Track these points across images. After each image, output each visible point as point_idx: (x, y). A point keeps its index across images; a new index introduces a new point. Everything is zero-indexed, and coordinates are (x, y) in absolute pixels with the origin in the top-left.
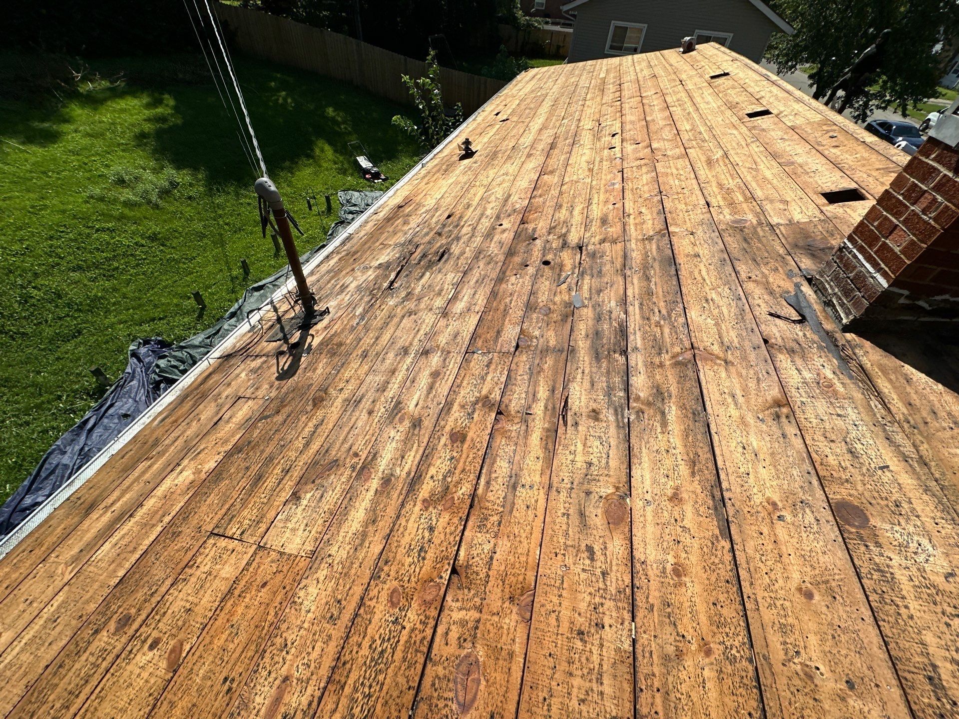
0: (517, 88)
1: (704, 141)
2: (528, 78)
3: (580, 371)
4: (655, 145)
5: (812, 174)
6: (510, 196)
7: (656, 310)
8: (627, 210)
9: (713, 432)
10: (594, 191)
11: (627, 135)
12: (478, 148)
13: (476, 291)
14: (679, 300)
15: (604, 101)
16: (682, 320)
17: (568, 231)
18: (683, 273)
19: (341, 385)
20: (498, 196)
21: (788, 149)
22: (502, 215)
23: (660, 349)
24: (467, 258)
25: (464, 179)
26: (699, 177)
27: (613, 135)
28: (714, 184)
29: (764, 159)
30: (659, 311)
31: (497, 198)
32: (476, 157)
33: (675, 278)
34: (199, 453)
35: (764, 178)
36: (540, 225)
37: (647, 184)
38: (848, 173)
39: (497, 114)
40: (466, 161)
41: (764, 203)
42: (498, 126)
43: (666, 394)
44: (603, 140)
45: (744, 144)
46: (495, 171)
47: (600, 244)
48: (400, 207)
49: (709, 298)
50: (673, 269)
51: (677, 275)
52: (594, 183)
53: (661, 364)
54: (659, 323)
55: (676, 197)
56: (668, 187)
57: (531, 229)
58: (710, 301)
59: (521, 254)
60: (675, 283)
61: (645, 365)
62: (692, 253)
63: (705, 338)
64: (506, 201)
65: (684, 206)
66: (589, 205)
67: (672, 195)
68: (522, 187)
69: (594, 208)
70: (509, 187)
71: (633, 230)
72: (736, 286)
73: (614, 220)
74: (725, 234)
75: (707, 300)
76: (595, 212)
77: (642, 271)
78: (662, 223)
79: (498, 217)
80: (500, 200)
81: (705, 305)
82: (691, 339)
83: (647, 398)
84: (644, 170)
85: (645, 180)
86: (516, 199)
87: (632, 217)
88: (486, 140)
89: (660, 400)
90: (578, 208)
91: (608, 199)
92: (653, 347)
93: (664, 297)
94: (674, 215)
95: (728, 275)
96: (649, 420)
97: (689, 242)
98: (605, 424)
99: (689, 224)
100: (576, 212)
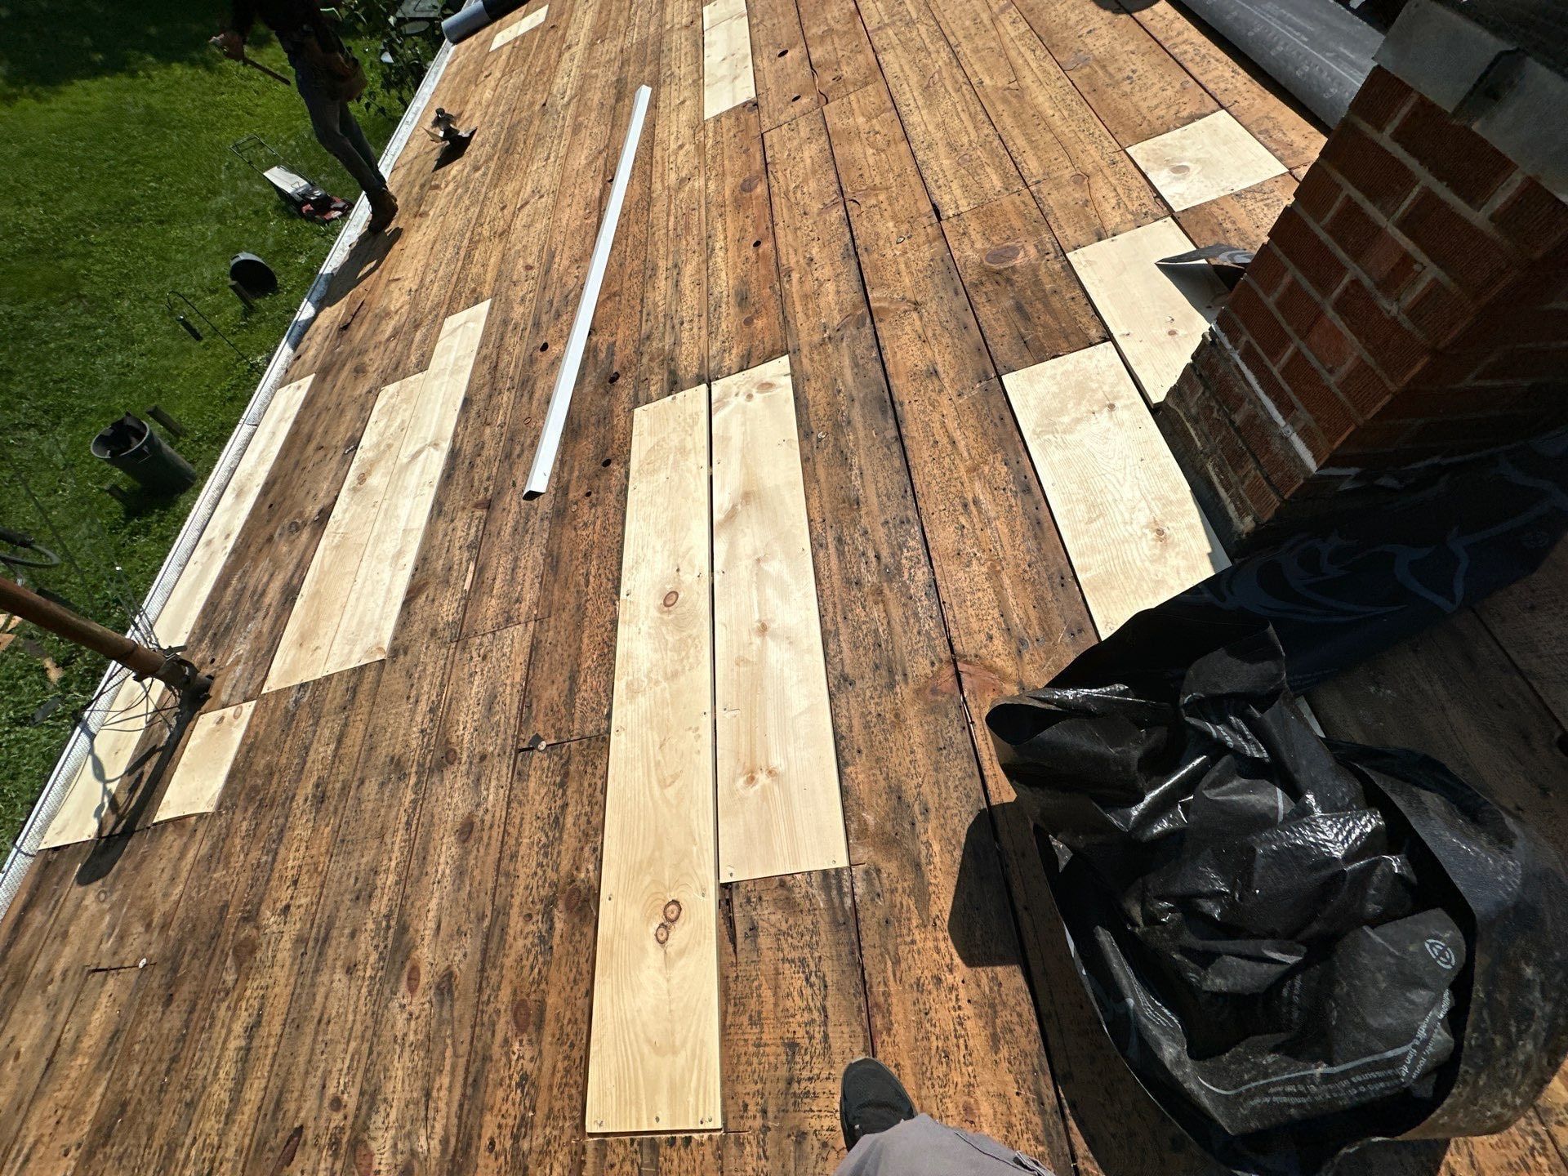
1: (910, 23)
4: (817, 54)
5: (1126, 87)
6: (552, 255)
7: (871, 554)
8: (782, 261)
9: (1019, 905)
10: (714, 212)
11: (758, 36)
12: (475, 123)
13: (516, 559)
14: (911, 514)
16: (922, 574)
17: (677, 343)
18: (912, 430)
19: (285, 895)
20: (530, 261)
21: (1073, 17)
22: (544, 318)
23: (891, 672)
24: (488, 463)
25: (456, 222)
26: (912, 133)
28: (942, 150)
29: (1029, 56)
30: (878, 557)
31: (529, 268)
32: (473, 151)
33: (896, 448)
34: (27, 1159)
35: (1039, 115)
36: (620, 335)
37: (814, 172)
38: (1194, 70)
40: (455, 168)
41: (1045, 188)
43: (916, 808)
45: (985, 17)
46: (516, 183)
47: (741, 370)
48: (345, 327)
49: (970, 497)
50: (891, 422)
51: (900, 438)
52: (712, 186)
53: (897, 716)
54: (879, 592)
55: (873, 201)
56: (854, 175)
57: (604, 348)
58: (972, 507)
59: (592, 429)
60: (897, 463)
61: (867, 726)
62: (922, 366)
63: (973, 620)
64: (547, 272)
65: (891, 224)
66: (709, 257)
67: (866, 196)
68: (574, 225)
69: (720, 264)
70: (549, 231)
71: (800, 316)
72: (1017, 453)
73: (761, 293)
74: (979, 299)
75: (965, 506)
76: (723, 276)
77: (831, 439)
78: (856, 285)
79: (537, 325)
80: (534, 273)
81: (963, 520)
82: (947, 631)
83: (880, 827)
84: (804, 132)
85: (808, 161)
86: (566, 263)
87: (795, 276)
88: (488, 94)
89: (907, 826)
90: (689, 270)
91: (743, 230)
92: (877, 667)
93: (883, 511)
94: (876, 256)
95: (997, 421)
96: (893, 891)
97: (913, 335)
98: (808, 920)
99: (907, 280)
100: (686, 282)
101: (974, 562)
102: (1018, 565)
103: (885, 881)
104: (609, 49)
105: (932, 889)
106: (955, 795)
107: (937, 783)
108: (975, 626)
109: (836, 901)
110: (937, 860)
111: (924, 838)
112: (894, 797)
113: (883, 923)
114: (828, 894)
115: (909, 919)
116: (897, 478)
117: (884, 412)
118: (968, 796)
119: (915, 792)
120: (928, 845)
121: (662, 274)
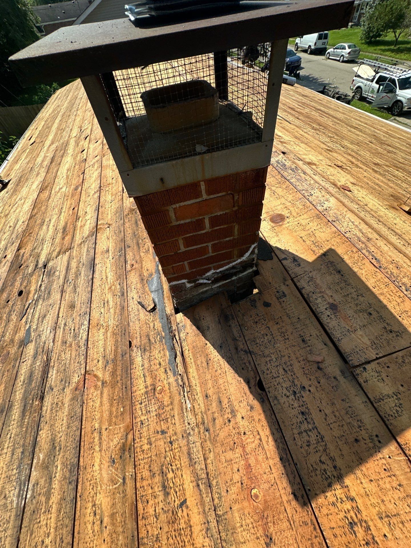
0: (46, 111)
2: (53, 100)
3: (9, 436)
6: (18, 221)
7: (73, 328)
8: (79, 214)
10: (65, 199)
11: (93, 137)
12: (12, 177)
14: (88, 310)
15: (87, 108)
16: (85, 337)
17: (42, 249)
18: (97, 275)
20: (11, 224)
22: (9, 246)
23: (65, 382)
27: (86, 138)
30: (74, 330)
31: (10, 227)
32: (9, 186)
33: (90, 282)
36: (27, 250)
37: (95, 181)
39: (30, 140)
42: (28, 151)
44: (80, 144)
46: (16, 196)
47: (56, 258)
49: (106, 300)
50: (92, 272)
51: (92, 279)
52: (67, 190)
53: (62, 403)
54: (71, 345)
55: (107, 189)
56: (105, 180)
57: (21, 254)
58: (106, 304)
59: (8, 288)
60: (89, 289)
61: (52, 410)
62: (105, 249)
63: (95, 354)
64: (15, 227)
65: (110, 197)
66: (60, 215)
67: (106, 187)
68: (27, 209)
69: (62, 218)
70: (20, 212)
71: (78, 234)
72: (123, 280)
73: (70, 227)
74: (126, 221)
75: (104, 304)
76: (61, 221)
77: (73, 282)
78: (95, 220)
79: (6, 249)
80: (11, 229)
81: (102, 311)
82: (86, 360)
83: (44, 460)
84: (96, 167)
85: (94, 177)
86: (21, 223)
87: (80, 219)
88: (18, 167)
89: (52, 458)
90: (53, 221)
91: (71, 204)
92: (62, 381)
93: (80, 310)
94: (103, 209)
95: (121, 267)
96: (40, 494)
97: (106, 237)
98: (9, 514)
99: (109, 217)
100: (51, 226)
101: (102, 328)
102: (113, 327)
103: (38, 489)
104: (54, 146)
105: (53, 490)
106: (71, 439)
107: (67, 434)
108: (95, 357)
109: (20, 503)
110: (57, 475)
111: (56, 464)
112: (52, 444)
113: (32, 513)
114: (18, 500)
115: (41, 509)
116: (88, 295)
117: (91, 269)
118: (75, 440)
119: (59, 440)
120: (57, 466)
121: (46, 223)
